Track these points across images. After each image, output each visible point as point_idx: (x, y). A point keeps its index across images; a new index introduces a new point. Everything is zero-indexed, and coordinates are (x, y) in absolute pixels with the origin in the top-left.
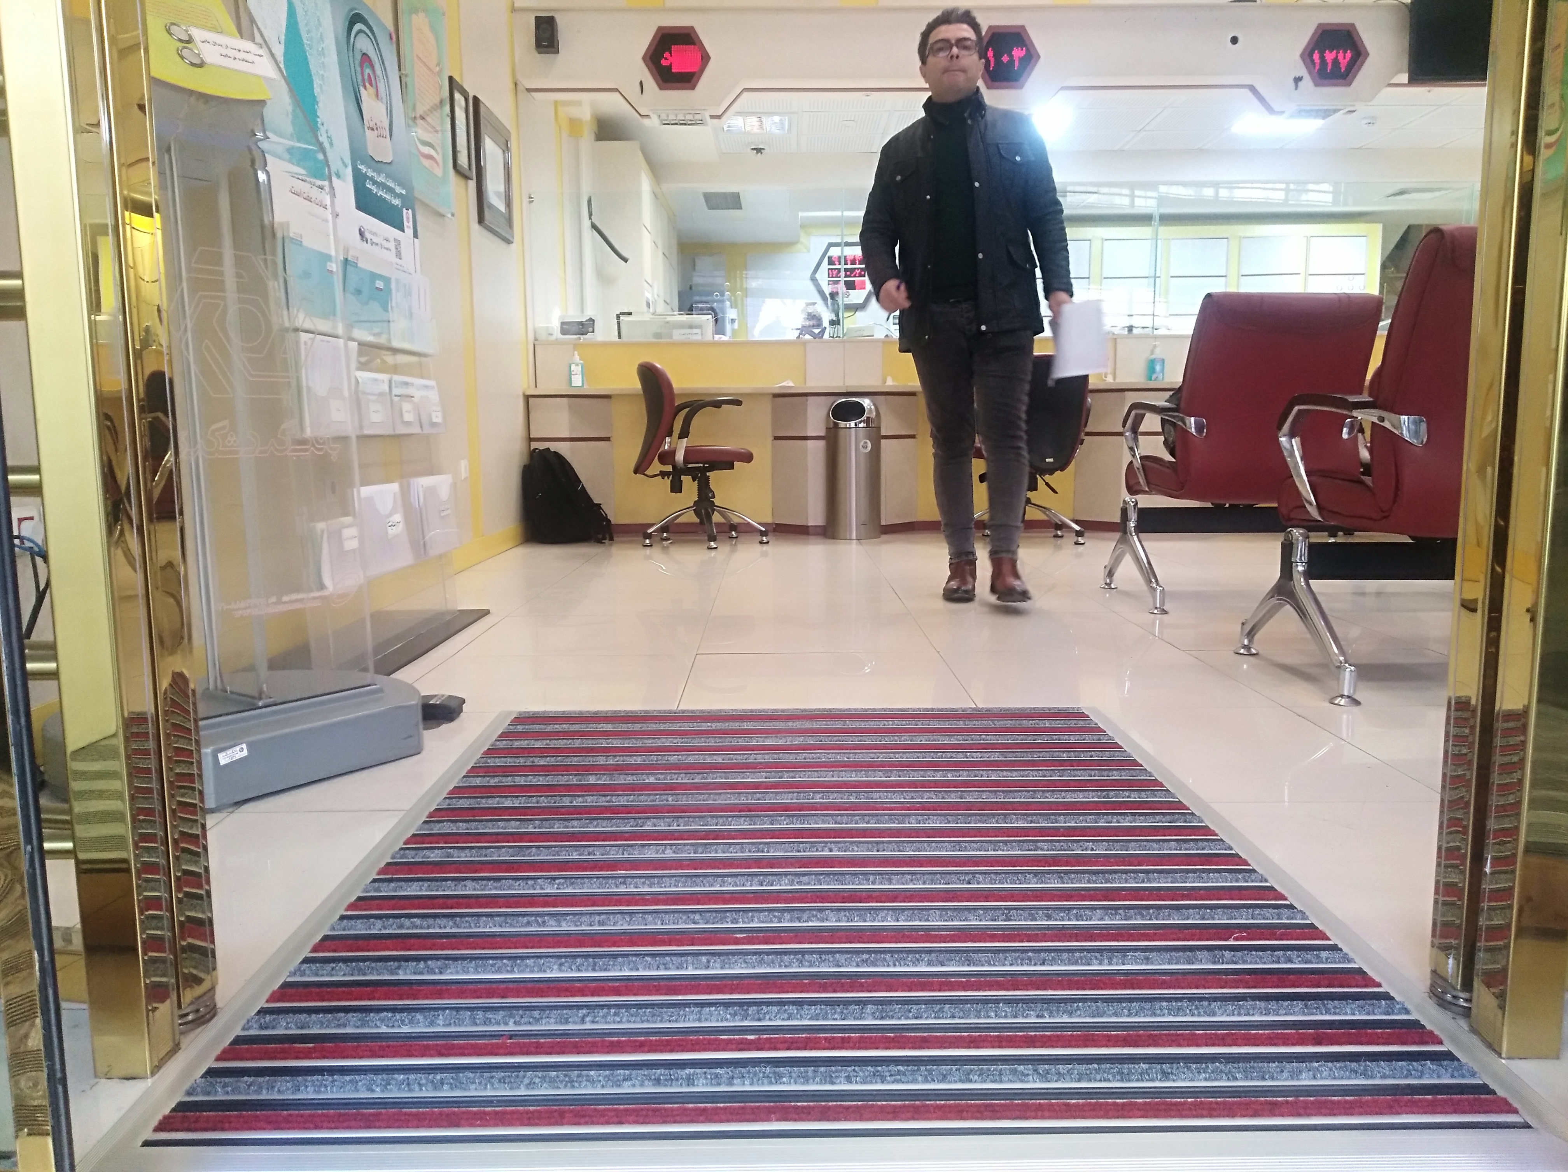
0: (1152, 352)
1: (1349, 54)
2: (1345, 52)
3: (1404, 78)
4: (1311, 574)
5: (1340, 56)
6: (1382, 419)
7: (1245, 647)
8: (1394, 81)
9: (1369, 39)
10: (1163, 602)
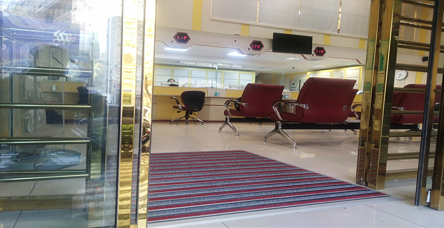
0: (216, 91)
1: (260, 46)
2: (259, 45)
3: (272, 51)
4: (282, 128)
5: (258, 46)
6: (300, 105)
7: (264, 140)
8: (269, 51)
9: (264, 44)
10: (238, 134)
